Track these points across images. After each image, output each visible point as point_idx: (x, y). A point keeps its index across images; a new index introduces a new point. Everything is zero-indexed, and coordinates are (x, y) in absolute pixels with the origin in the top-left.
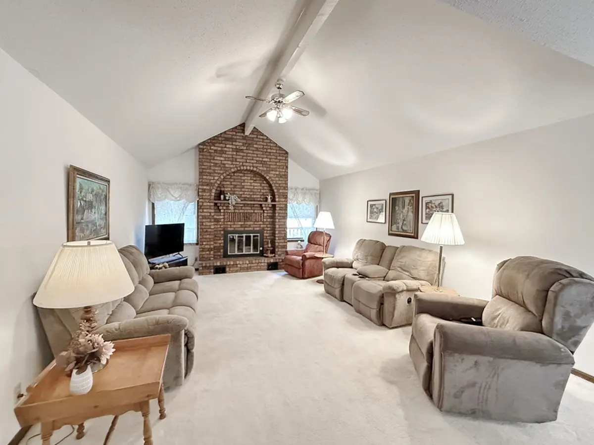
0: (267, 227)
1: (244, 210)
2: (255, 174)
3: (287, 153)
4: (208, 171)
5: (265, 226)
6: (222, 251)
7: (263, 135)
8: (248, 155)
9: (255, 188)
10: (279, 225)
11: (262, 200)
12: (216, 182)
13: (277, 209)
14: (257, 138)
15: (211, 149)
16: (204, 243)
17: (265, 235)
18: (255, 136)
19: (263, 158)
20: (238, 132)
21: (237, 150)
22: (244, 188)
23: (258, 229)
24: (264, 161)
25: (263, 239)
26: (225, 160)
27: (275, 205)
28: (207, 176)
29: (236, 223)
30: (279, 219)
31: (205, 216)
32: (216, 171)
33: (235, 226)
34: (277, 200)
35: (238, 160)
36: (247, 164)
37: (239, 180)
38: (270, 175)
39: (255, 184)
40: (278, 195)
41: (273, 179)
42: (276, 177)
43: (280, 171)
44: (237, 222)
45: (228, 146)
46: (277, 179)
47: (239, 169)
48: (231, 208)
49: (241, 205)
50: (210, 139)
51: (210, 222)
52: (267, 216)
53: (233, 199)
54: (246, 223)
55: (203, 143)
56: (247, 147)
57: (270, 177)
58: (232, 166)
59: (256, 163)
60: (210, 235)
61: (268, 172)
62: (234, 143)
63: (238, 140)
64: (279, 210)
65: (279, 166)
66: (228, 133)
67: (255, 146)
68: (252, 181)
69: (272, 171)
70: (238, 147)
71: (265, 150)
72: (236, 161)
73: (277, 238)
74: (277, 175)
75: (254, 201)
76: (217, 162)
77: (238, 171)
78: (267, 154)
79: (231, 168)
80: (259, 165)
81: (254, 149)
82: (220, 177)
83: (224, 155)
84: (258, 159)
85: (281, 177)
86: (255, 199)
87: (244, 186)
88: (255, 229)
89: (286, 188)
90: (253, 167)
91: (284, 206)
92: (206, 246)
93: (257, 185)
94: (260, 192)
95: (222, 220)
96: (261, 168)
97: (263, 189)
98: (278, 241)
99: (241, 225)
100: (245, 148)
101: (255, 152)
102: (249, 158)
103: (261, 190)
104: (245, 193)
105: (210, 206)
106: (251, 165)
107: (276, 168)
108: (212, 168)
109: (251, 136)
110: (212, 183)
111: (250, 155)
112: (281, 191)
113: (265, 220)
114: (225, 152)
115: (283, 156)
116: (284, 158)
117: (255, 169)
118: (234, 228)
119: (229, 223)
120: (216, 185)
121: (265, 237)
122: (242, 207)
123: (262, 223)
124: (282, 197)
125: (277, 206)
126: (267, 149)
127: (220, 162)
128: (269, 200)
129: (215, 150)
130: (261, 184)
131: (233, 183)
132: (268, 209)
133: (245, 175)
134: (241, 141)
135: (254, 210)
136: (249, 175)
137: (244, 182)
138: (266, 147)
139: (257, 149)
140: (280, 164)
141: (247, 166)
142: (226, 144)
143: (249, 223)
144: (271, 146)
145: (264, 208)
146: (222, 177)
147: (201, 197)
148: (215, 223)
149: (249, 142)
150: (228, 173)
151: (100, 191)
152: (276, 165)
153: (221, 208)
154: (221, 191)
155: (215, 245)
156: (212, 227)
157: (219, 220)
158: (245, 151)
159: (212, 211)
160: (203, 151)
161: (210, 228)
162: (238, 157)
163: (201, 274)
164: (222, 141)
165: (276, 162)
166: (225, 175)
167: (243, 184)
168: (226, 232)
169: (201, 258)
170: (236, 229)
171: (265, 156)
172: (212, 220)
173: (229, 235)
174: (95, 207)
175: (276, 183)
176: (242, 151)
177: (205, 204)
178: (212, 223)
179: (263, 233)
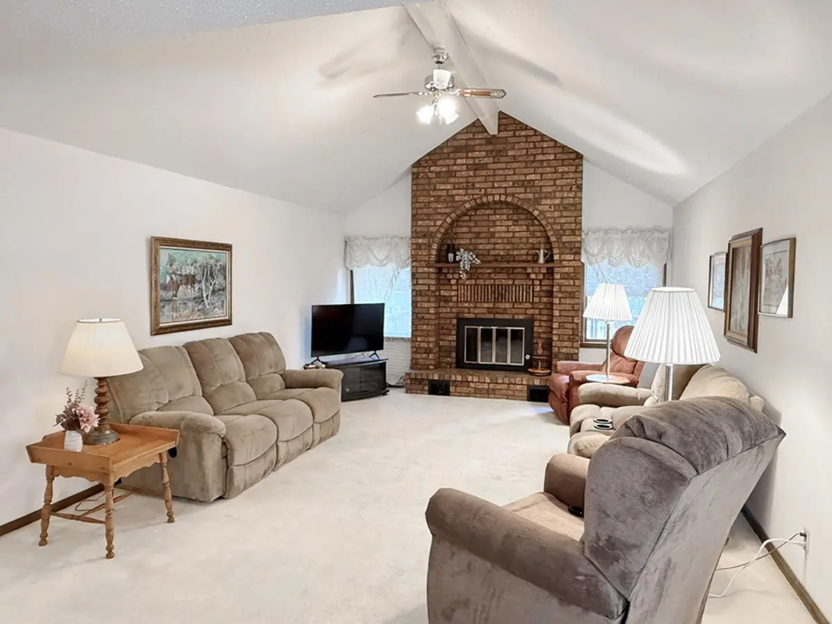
0: (540, 314)
1: (494, 279)
2: (516, 208)
3: (579, 156)
4: (425, 211)
5: (537, 312)
6: (454, 354)
7: (526, 128)
8: (497, 172)
9: (517, 235)
10: (560, 311)
11: (530, 258)
12: (438, 231)
13: (557, 276)
14: (514, 136)
15: (430, 172)
16: (419, 339)
17: (536, 329)
18: (511, 133)
19: (526, 175)
20: (478, 133)
21: (477, 167)
22: (494, 237)
23: (521, 317)
24: (530, 181)
25: (532, 339)
26: (454, 189)
27: (552, 268)
28: (423, 220)
29: (478, 305)
30: (560, 298)
31: (420, 291)
32: (439, 211)
33: (477, 311)
34: (556, 257)
35: (477, 185)
36: (494, 191)
37: (486, 223)
38: (540, 208)
39: (517, 229)
40: (559, 248)
41: (548, 215)
42: (555, 211)
43: (562, 198)
44: (481, 302)
45: (459, 161)
46: (556, 214)
47: (478, 201)
48: (464, 276)
49: (489, 271)
50: (429, 154)
51: (428, 301)
52: (541, 291)
53: (466, 258)
54: (497, 305)
55: (418, 164)
56: (494, 157)
57: (541, 212)
58: (466, 198)
59: (513, 187)
60: (428, 325)
61: (537, 201)
62: (470, 155)
63: (477, 148)
64: (561, 279)
65: (562, 186)
66: (459, 137)
67: (510, 153)
68: (510, 223)
69: (546, 198)
70: (477, 161)
71: (531, 158)
72: (474, 188)
73: (555, 338)
74: (555, 205)
75: (514, 261)
76: (440, 193)
77: (475, 209)
78: (535, 164)
79: (465, 202)
80: (518, 190)
81: (508, 159)
82: (445, 221)
83: (452, 180)
84: (516, 178)
85: (566, 209)
86: (516, 258)
87: (494, 233)
88: (516, 317)
89: (576, 230)
90: (507, 195)
91: (572, 270)
92: (423, 345)
93: (520, 230)
94: (527, 242)
95: (454, 299)
96: (522, 196)
97: (533, 237)
98: (559, 344)
99: (488, 308)
100: (491, 160)
101: (509, 166)
102: (498, 178)
103: (527, 238)
104: (497, 246)
105: (429, 273)
106: (502, 191)
107: (555, 192)
108: (433, 205)
109: (503, 134)
110: (431, 233)
111: (501, 172)
112: (565, 239)
113: (536, 300)
114: (451, 174)
115: (571, 165)
116: (573, 169)
117: (509, 199)
118: (476, 314)
119: (466, 305)
120: (439, 235)
121: (535, 335)
122: (489, 273)
123: (530, 306)
124: (568, 251)
125: (556, 270)
126: (534, 155)
127: (444, 193)
128: (541, 260)
129: (437, 173)
130: (528, 226)
131: (474, 230)
132: (541, 277)
133: (497, 212)
134: (484, 148)
135: (514, 280)
136: (505, 211)
137: (495, 226)
138: (533, 151)
139: (514, 159)
140: (564, 182)
141: (493, 195)
142: (455, 159)
143: (502, 305)
144: (543, 148)
145: (533, 276)
146: (449, 220)
147: (414, 258)
148: (442, 304)
149: (499, 147)
150: (459, 212)
151: (212, 262)
152: (555, 185)
153: (450, 276)
154: (448, 245)
155: (441, 343)
156: (432, 311)
157: (447, 299)
158: (491, 166)
159: (433, 282)
160: (417, 178)
161: (429, 313)
162: (478, 179)
163: (409, 391)
164: (448, 154)
165: (555, 180)
166: (453, 215)
167: (492, 230)
168: (462, 321)
169: (414, 364)
170: (478, 316)
171: (532, 170)
172: (432, 299)
173: (466, 327)
174: (200, 282)
175: (555, 223)
176: (484, 166)
177: (420, 270)
178: (432, 305)
179: (533, 327)
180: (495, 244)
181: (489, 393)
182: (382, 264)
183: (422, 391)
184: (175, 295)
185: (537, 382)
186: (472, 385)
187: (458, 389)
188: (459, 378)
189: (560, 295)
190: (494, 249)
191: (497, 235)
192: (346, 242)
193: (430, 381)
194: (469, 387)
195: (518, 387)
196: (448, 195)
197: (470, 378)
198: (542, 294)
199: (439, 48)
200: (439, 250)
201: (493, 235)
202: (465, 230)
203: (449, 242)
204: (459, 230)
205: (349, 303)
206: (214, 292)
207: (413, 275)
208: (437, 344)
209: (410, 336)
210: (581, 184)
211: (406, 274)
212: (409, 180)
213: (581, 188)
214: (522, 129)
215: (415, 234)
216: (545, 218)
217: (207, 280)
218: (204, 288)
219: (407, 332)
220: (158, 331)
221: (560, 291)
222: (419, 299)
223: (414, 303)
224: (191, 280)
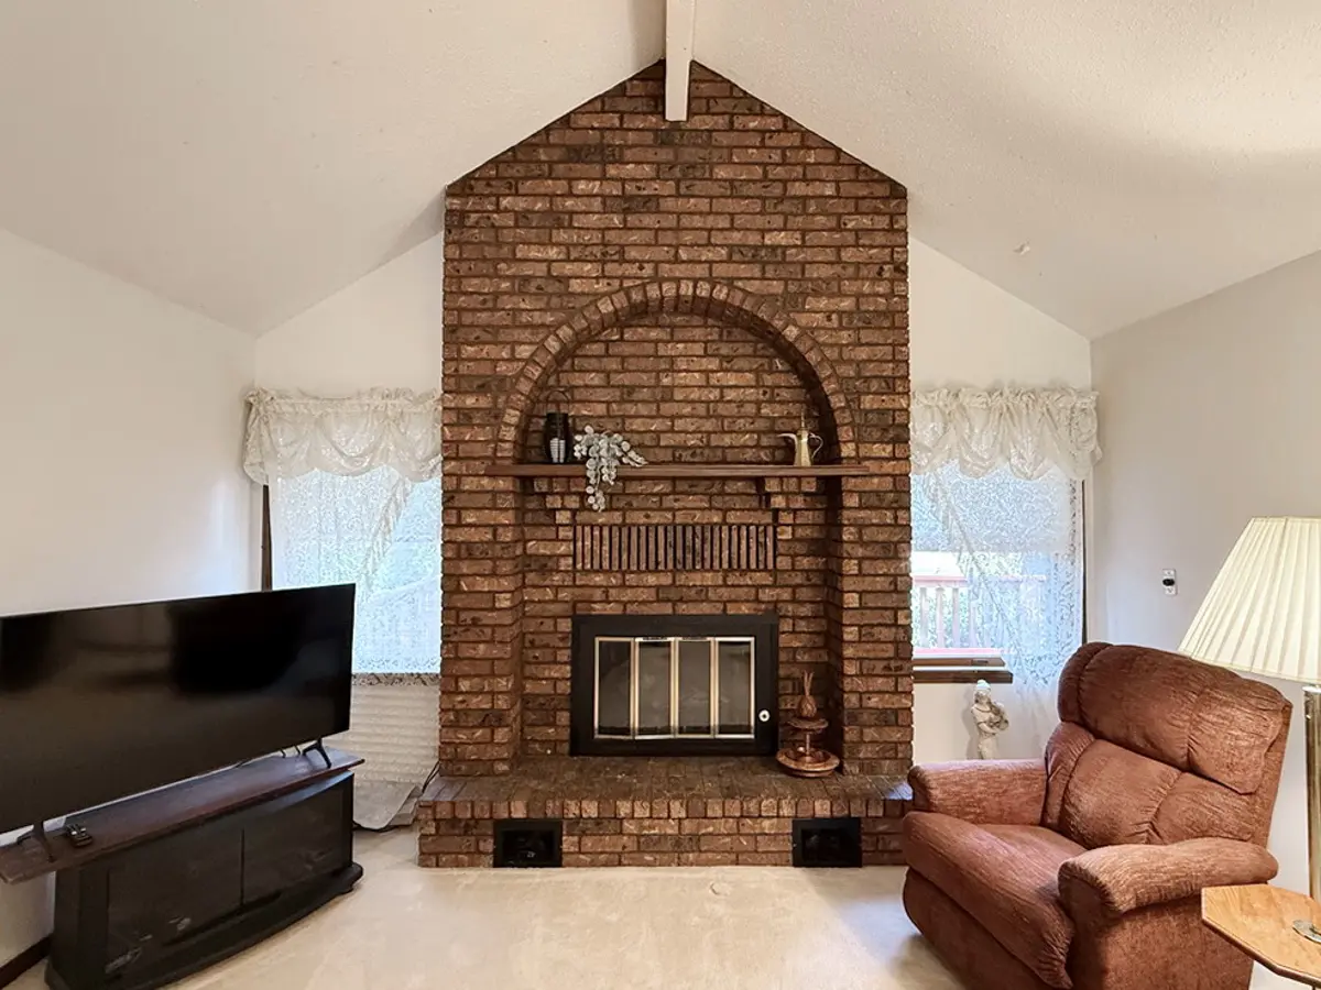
0: (794, 601)
1: (673, 510)
3: (897, 192)
4: (484, 317)
5: (786, 595)
6: (564, 718)
7: (758, 108)
8: (685, 221)
9: (731, 395)
10: (865, 593)
11: (763, 456)
12: (521, 373)
13: (851, 501)
14: (731, 128)
15: (498, 211)
16: (464, 685)
17: (784, 640)
18: (722, 121)
19: (763, 232)
20: (634, 113)
21: (630, 204)
22: (672, 400)
23: (745, 609)
24: (774, 248)
25: (776, 664)
26: (568, 259)
27: (838, 478)
28: (478, 342)
29: (631, 579)
30: (861, 560)
31: (469, 544)
32: (525, 318)
33: (628, 595)
34: (847, 450)
35: (633, 253)
36: (680, 270)
37: (649, 363)
38: (803, 319)
39: (731, 379)
40: (853, 425)
41: (824, 338)
42: (841, 328)
43: (859, 296)
44: (639, 571)
45: (581, 186)
46: (845, 337)
47: (636, 297)
48: (598, 501)
49: (659, 488)
50: (495, 162)
51: (494, 574)
52: (794, 539)
53: (601, 452)
54: (682, 579)
55: (462, 186)
56: (678, 182)
57: (805, 331)
58: (601, 287)
59: (729, 260)
60: (491, 642)
61: (792, 302)
62: (612, 171)
63: (628, 154)
64: (860, 508)
65: (857, 265)
66: (583, 121)
67: (721, 173)
68: (714, 364)
69: (817, 293)
70: (630, 188)
71: (777, 190)
72: (623, 261)
73: (850, 669)
74: (841, 313)
75: (724, 462)
76: (527, 270)
78: (785, 207)
79: (598, 296)
80: (743, 270)
81: (715, 189)
82: (542, 346)
83: (561, 236)
84: (736, 237)
85: (868, 325)
86: (731, 455)
87: (671, 388)
88: (731, 609)
89: (897, 382)
90: (713, 282)
91: (888, 483)
92: (474, 702)
93: (739, 383)
94: (758, 415)
95: (566, 563)
96: (753, 286)
97: (771, 401)
98: (860, 684)
99: (658, 588)
100: (670, 187)
101: (718, 205)
102: (688, 238)
103: (758, 403)
104: (679, 424)
105: (494, 493)
106: (701, 271)
107: (839, 278)
108: (506, 303)
109: (698, 122)
110: (503, 379)
111: (697, 221)
112: (868, 402)
113: (784, 563)
114: (559, 219)
115: (878, 212)
116: (883, 222)
117: (721, 293)
118: (625, 604)
119: (599, 579)
120: (525, 387)
121: (783, 656)
122: (661, 495)
123: (769, 581)
124: (877, 434)
125: (849, 484)
126: (785, 182)
127: (541, 269)
128: (804, 456)
129: (517, 213)
130: (757, 372)
131: (616, 379)
132: (799, 503)
133: (679, 335)
134: (650, 154)
135: (725, 511)
136: (698, 333)
137: (672, 370)
138: (780, 172)
139: (732, 189)
140: (862, 255)
141: (678, 280)
142: (570, 180)
143: (697, 579)
144: (805, 165)
145: (779, 502)
146: (553, 345)
147: (452, 450)
148: (532, 578)
149: (689, 155)
150: (581, 324)
152: (839, 261)
153: (553, 502)
154: (550, 417)
155: (529, 687)
156: (504, 602)
157: (545, 566)
158: (669, 204)
159: (506, 518)
160: (462, 226)
161: (493, 609)
162: (635, 237)
163: (430, 857)
164: (551, 163)
165: (839, 248)
166: (565, 332)
167: (666, 381)
168: (584, 626)
169: (451, 763)
170: (631, 609)
171: (778, 221)
172: (504, 567)
173: (597, 640)
175: (841, 361)
176: (650, 203)
177: (468, 484)
178: (505, 583)
179: (774, 632)
180: (673, 418)
181: (681, 849)
182: (356, 466)
183: (473, 858)
185: (822, 809)
187: (588, 843)
188: (591, 809)
189: (860, 552)
190: (671, 430)
191: (678, 395)
192: (249, 406)
193: (498, 823)
194: (621, 834)
195: (766, 823)
196: (549, 275)
198: (800, 549)
200: (524, 431)
201: (667, 395)
202: (595, 379)
203: (552, 409)
204: (577, 379)
207: (449, 499)
208: (518, 692)
209: (437, 670)
210: (905, 263)
211: (428, 496)
213: (905, 272)
214: (751, 113)
215: (455, 382)
216: (816, 344)
219: (427, 655)
221: (861, 542)
222: (465, 568)
223: (448, 577)
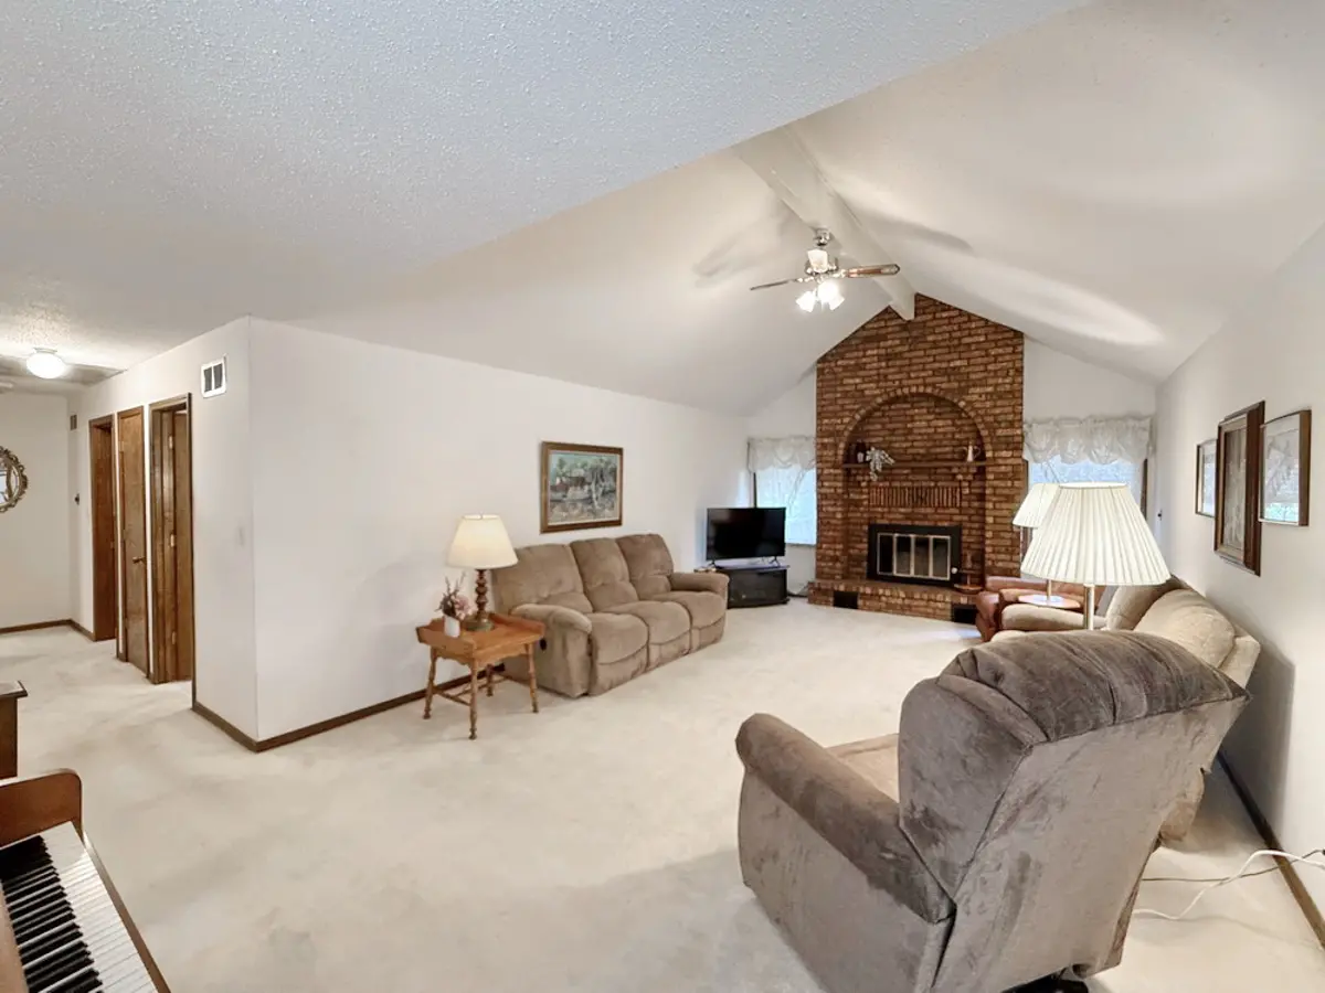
0: (970, 521)
1: (912, 481)
2: (939, 400)
3: (1018, 335)
4: (831, 408)
5: (966, 518)
6: (865, 564)
7: (949, 308)
8: (914, 361)
9: (940, 430)
10: (995, 517)
11: (956, 456)
12: (845, 429)
13: (991, 477)
14: (935, 318)
15: (836, 366)
16: (824, 546)
17: (964, 538)
18: (930, 317)
19: (949, 361)
21: (889, 357)
22: (912, 434)
23: (946, 524)
24: (954, 368)
25: (960, 549)
26: (864, 382)
27: (984, 467)
28: (829, 418)
29: (893, 510)
30: (995, 503)
31: (826, 494)
32: (848, 407)
33: (892, 516)
34: (989, 454)
35: (890, 377)
36: (910, 382)
37: (902, 418)
38: (968, 398)
39: (940, 423)
40: (991, 443)
41: (978, 405)
42: (987, 400)
43: (996, 385)
44: (897, 507)
45: (869, 352)
46: (988, 404)
47: (892, 395)
48: (874, 478)
49: (906, 472)
50: (835, 348)
51: (835, 505)
52: (971, 493)
53: (877, 458)
54: (916, 510)
55: (823, 360)
56: (910, 345)
57: (969, 403)
58: (877, 392)
59: (934, 375)
60: (834, 530)
61: (963, 391)
62: (882, 344)
63: (889, 337)
64: (995, 479)
65: (995, 371)
66: (871, 326)
67: (930, 338)
68: (931, 417)
69: (975, 386)
70: (889, 351)
71: (956, 342)
72: (886, 380)
73: (988, 549)
74: (987, 394)
75: (937, 460)
76: (848, 388)
77: (890, 402)
78: (962, 349)
79: (875, 396)
80: (940, 379)
81: (927, 346)
82: (853, 418)
83: (862, 373)
84: (937, 365)
85: (1000, 398)
86: (940, 457)
87: (911, 429)
88: (940, 524)
89: (1016, 420)
90: (925, 385)
92: (829, 552)
93: (944, 425)
95: (866, 503)
96: (944, 386)
97: (960, 432)
98: (993, 556)
99: (905, 513)
100: (906, 348)
101: (928, 352)
102: (915, 368)
103: (953, 434)
104: (915, 444)
105: (835, 475)
106: (920, 381)
107: (986, 378)
108: (840, 402)
109: (919, 319)
110: (838, 431)
111: (919, 360)
112: (999, 432)
113: (965, 504)
114: (861, 367)
115: (1008, 345)
116: (1010, 350)
117: (929, 390)
118: (891, 520)
119: (880, 509)
120: (846, 434)
121: (964, 545)
122: (907, 475)
123: (957, 511)
124: (1004, 447)
125: (989, 469)
126: (960, 338)
127: (853, 388)
128: (970, 458)
129: (843, 367)
130: (953, 420)
131: (888, 426)
132: (970, 477)
133: (915, 405)
134: (898, 336)
135: (936, 481)
136: (924, 404)
137: (913, 421)
138: (958, 334)
139: (935, 345)
140: (999, 366)
141: (909, 386)
142: (865, 351)
143: (923, 510)
144: (969, 329)
145: (960, 477)
146: (858, 417)
147: (820, 459)
148: (851, 508)
149: (915, 333)
150: (869, 408)
151: (603, 465)
152: (986, 370)
153: (859, 478)
154: (858, 444)
155: (851, 551)
156: (839, 516)
157: (857, 504)
158: (907, 355)
159: (840, 484)
160: (823, 374)
161: (835, 518)
162: (892, 370)
163: (812, 601)
164: (857, 345)
165: (986, 365)
166: (863, 411)
167: (909, 425)
168: (874, 528)
169: (820, 574)
170: (894, 522)
171: (955, 356)
172: (839, 503)
173: (879, 535)
174: (589, 484)
175: (986, 415)
176: (899, 356)
177: (826, 471)
178: (840, 509)
179: (961, 535)
180: (913, 441)
181: (904, 610)
182: (786, 466)
183: (827, 603)
184: (564, 496)
185: (964, 600)
186: (884, 599)
187: (868, 602)
188: (868, 591)
190: (912, 447)
191: (916, 431)
192: (749, 444)
193: (835, 591)
194: (880, 601)
195: (940, 605)
196: (856, 390)
197: (881, 591)
198: (973, 497)
199: (821, 229)
200: (847, 450)
201: (910, 432)
202: (879, 426)
203: (860, 441)
204: (871, 427)
205: (752, 506)
206: (604, 494)
207: (819, 477)
208: (845, 551)
209: (814, 542)
210: (1022, 367)
211: (812, 475)
212: (813, 377)
213: (1022, 372)
214: (944, 310)
215: (821, 433)
216: (974, 409)
217: (597, 482)
218: (593, 490)
219: (810, 536)
220: (547, 529)
221: (994, 494)
222: (824, 503)
223: (820, 508)
224: (581, 482)
